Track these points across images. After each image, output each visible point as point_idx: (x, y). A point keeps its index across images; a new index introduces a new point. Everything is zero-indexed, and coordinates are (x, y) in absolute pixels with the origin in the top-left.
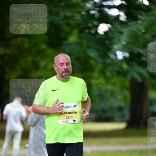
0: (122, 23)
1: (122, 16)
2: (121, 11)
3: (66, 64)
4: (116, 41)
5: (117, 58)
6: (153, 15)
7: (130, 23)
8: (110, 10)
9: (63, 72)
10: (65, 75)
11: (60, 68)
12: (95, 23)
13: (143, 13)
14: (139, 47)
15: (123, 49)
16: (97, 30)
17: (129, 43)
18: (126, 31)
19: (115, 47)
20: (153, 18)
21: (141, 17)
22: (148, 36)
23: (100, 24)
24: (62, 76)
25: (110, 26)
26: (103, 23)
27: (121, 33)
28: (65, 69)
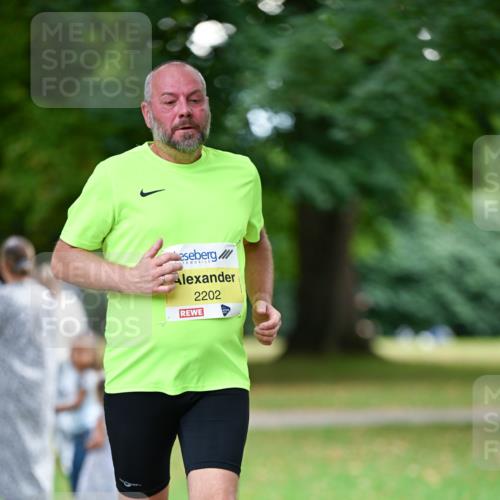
0: (269, 20)
3: (189, 99)
4: (248, 75)
9: (176, 129)
12: (184, 18)
15: (273, 103)
16: (188, 44)
17: (290, 85)
18: (282, 46)
19: (246, 97)
22: (352, 62)
23: (198, 22)
25: (231, 28)
26: (210, 18)
27: (265, 52)
28: (182, 116)
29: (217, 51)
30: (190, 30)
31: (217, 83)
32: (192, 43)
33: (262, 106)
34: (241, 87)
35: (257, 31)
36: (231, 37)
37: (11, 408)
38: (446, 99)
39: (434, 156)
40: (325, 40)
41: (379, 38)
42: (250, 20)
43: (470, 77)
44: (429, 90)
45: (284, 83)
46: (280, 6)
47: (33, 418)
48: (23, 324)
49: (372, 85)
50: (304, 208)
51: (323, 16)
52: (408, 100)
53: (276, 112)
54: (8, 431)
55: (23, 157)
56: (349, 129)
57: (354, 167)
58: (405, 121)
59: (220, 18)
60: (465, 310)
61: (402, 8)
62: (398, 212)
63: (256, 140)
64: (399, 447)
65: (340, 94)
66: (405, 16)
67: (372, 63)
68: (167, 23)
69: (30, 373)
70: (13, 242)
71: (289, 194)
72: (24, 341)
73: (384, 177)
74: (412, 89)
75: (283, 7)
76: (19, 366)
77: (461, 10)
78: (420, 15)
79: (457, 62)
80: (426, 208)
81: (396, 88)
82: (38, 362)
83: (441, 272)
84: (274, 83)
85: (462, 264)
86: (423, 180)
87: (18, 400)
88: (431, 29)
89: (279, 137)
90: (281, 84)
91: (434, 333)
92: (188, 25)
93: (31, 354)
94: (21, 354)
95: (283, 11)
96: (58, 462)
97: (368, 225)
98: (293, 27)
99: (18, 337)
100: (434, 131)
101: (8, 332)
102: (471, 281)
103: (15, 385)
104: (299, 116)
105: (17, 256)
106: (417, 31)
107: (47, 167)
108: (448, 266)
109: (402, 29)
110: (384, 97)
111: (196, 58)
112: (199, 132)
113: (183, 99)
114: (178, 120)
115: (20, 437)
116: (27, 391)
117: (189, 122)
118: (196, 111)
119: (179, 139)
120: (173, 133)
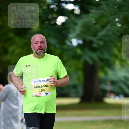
0: (77, 16)
1: (76, 10)
2: (76, 5)
3: (41, 42)
4: (71, 30)
5: (72, 44)
6: (102, 9)
7: (83, 16)
8: (67, 5)
9: (38, 50)
10: (40, 52)
11: (35, 46)
13: (94, 8)
14: (91, 35)
15: (77, 37)
17: (82, 32)
18: (80, 22)
19: (71, 35)
20: (102, 11)
21: (92, 11)
22: (98, 26)
23: (58, 16)
24: (37, 53)
25: (66, 18)
26: (61, 15)
27: (76, 24)
28: (39, 47)
29: (63, 24)
30: (57, 18)
31: (63, 32)
32: (57, 21)
33: (75, 38)
34: (70, 33)
35: (73, 18)
37: (10, 116)
39: (119, 51)
40: (91, 21)
41: (105, 20)
42: (72, 16)
44: (118, 34)
47: (16, 119)
48: (13, 94)
49: (103, 32)
50: (86, 64)
51: (91, 15)
52: (112, 36)
53: (78, 40)
54: (9, 122)
55: (13, 51)
56: (97, 44)
57: (99, 54)
58: (112, 42)
59: (64, 15)
61: (111, 13)
62: (110, 65)
63: (73, 46)
65: (95, 35)
66: (112, 15)
67: (103, 27)
69: (15, 107)
71: (82, 61)
72: (13, 98)
73: (106, 56)
74: (114, 33)
77: (126, 13)
78: (115, 14)
79: (125, 27)
80: (117, 64)
81: (109, 33)
83: (121, 80)
84: (78, 32)
85: (126, 78)
86: (117, 57)
87: (12, 114)
88: (118, 18)
89: (79, 46)
91: (119, 97)
94: (12, 102)
97: (102, 69)
101: (9, 96)
103: (11, 110)
104: (84, 40)
106: (115, 19)
108: (123, 79)
109: (111, 18)
110: (106, 35)
111: (58, 25)
112: (43, 50)
113: (39, 43)
114: (38, 47)
115: (12, 123)
116: (14, 111)
117: (41, 48)
118: (43, 45)
119: (39, 52)
120: (37, 51)
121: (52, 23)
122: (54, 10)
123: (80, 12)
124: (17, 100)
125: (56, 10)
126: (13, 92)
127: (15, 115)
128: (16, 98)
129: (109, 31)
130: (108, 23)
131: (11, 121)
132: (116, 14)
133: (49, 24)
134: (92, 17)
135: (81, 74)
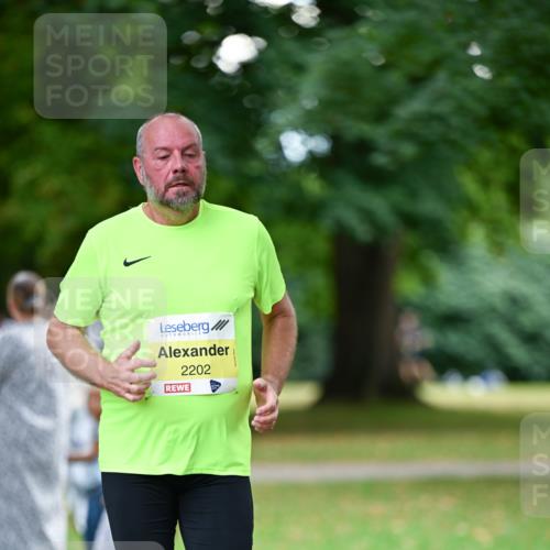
0: (304, 34)
1: (300, 7)
3: (184, 153)
4: (280, 93)
6: (413, 5)
7: (334, 34)
9: (169, 186)
10: (179, 195)
12: (209, 32)
15: (308, 125)
16: (215, 60)
17: (326, 105)
18: (318, 61)
19: (278, 118)
21: (370, 13)
22: (395, 79)
23: (225, 35)
25: (261, 42)
26: (238, 31)
27: (299, 68)
28: (176, 171)
29: (245, 67)
30: (217, 44)
31: (246, 102)
32: (219, 58)
33: (295, 128)
34: (273, 107)
35: (290, 46)
36: (261, 52)
37: (19, 459)
38: (498, 120)
39: (485, 183)
40: (364, 55)
41: (425, 54)
42: (283, 33)
43: (525, 97)
44: (481, 110)
45: (320, 101)
46: (315, 18)
47: (45, 472)
48: (32, 368)
49: (416, 105)
50: (342, 239)
51: (363, 29)
52: (455, 121)
53: (311, 135)
54: (16, 485)
56: (392, 153)
57: (396, 195)
58: (453, 144)
59: (249, 31)
60: (519, 353)
61: (450, 21)
62: (445, 245)
63: (289, 165)
64: (446, 504)
65: (381, 115)
66: (453, 29)
67: (417, 81)
68: (191, 37)
69: (41, 422)
70: (22, 277)
71: (326, 225)
72: (32, 386)
73: (429, 206)
74: (461, 109)
75: (318, 20)
76: (27, 414)
77: (515, 22)
78: (469, 27)
79: (510, 80)
80: (477, 239)
81: (443, 108)
82: (50, 410)
83: (493, 310)
84: (309, 103)
85: (516, 301)
86: (473, 210)
87: (27, 452)
88: (482, 43)
89: (313, 161)
90: (316, 103)
91: (485, 378)
92: (215, 38)
93: (41, 400)
94: (30, 401)
95: (319, 24)
96: (71, 519)
97: (412, 259)
98: (330, 41)
99: (27, 382)
100: (485, 156)
101: (16, 376)
102: (526, 320)
103: (24, 434)
104: (336, 139)
105: (27, 292)
106: (466, 46)
107: (59, 195)
108: (500, 304)
109: (450, 43)
110: (430, 118)
111: (224, 74)
112: (194, 189)
113: (177, 153)
114: (171, 176)
115: (29, 492)
116: (37, 441)
117: (183, 178)
118: (191, 167)
119: (173, 197)
120: (166, 190)
121: (200, 64)
122: (208, 11)
123: (320, 16)
124: (50, 394)
125: (217, 8)
126: (32, 359)
127: (42, 456)
128: (46, 386)
129: (441, 97)
130: (436, 64)
131: (23, 483)
132: (469, 25)
133: (188, 68)
134: (370, 38)
135: (320, 281)
